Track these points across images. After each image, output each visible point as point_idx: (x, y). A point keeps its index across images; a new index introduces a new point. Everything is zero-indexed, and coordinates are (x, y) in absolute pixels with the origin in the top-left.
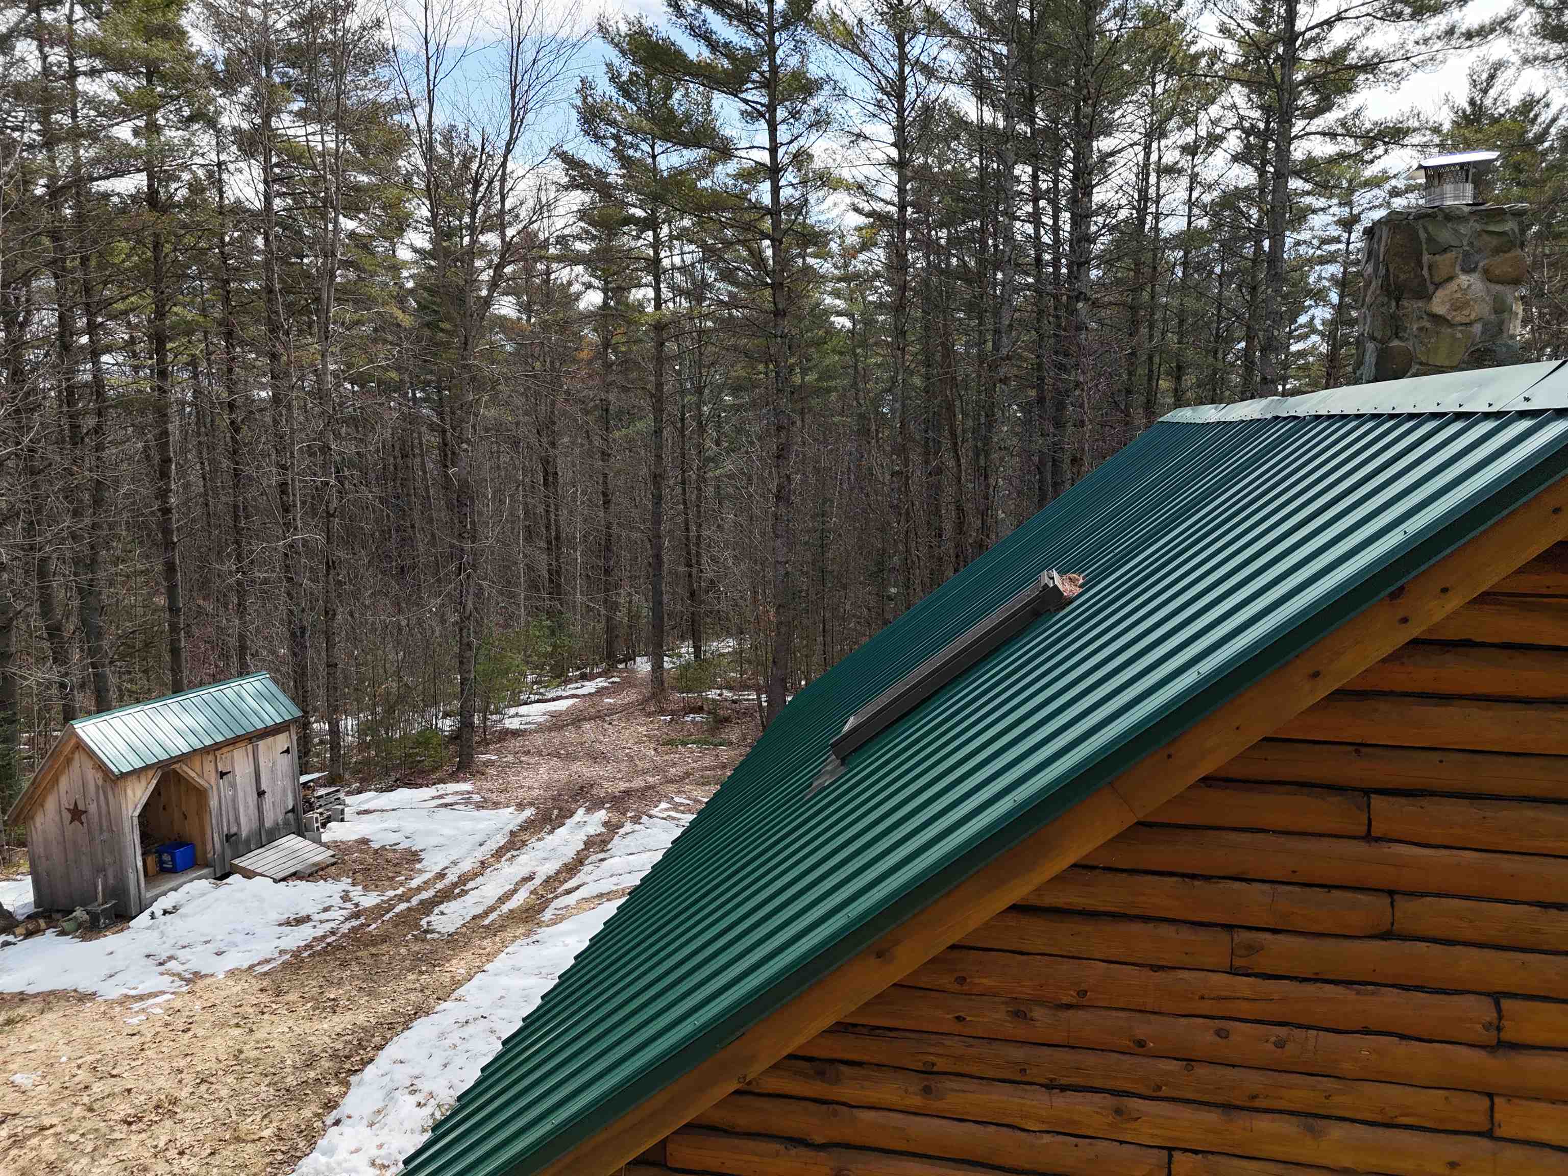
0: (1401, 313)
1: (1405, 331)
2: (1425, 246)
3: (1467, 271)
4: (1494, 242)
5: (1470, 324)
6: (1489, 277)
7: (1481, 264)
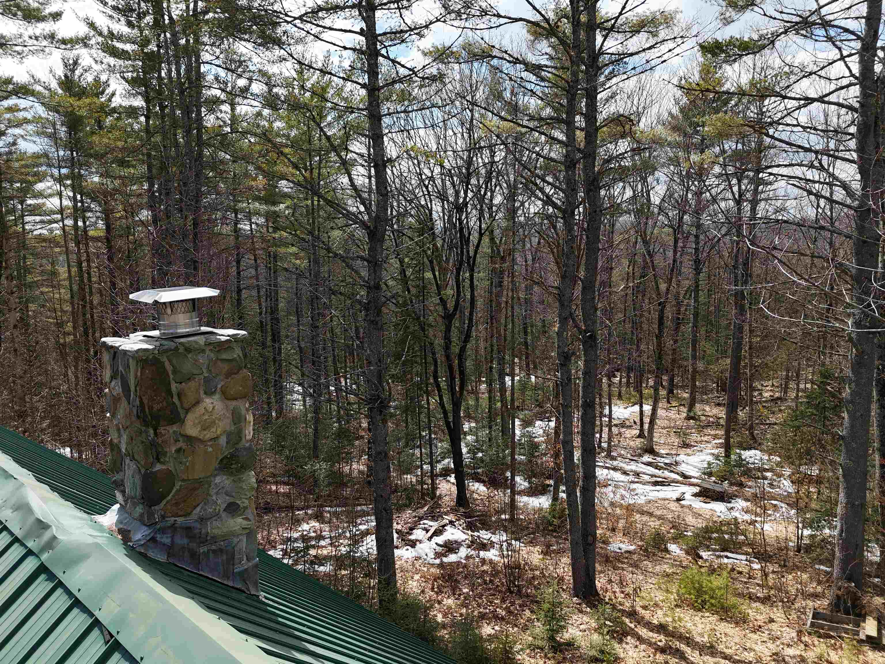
0: (160, 440)
1: (166, 456)
2: (171, 376)
3: (209, 393)
4: (226, 367)
5: (217, 438)
6: (226, 396)
7: (219, 386)
